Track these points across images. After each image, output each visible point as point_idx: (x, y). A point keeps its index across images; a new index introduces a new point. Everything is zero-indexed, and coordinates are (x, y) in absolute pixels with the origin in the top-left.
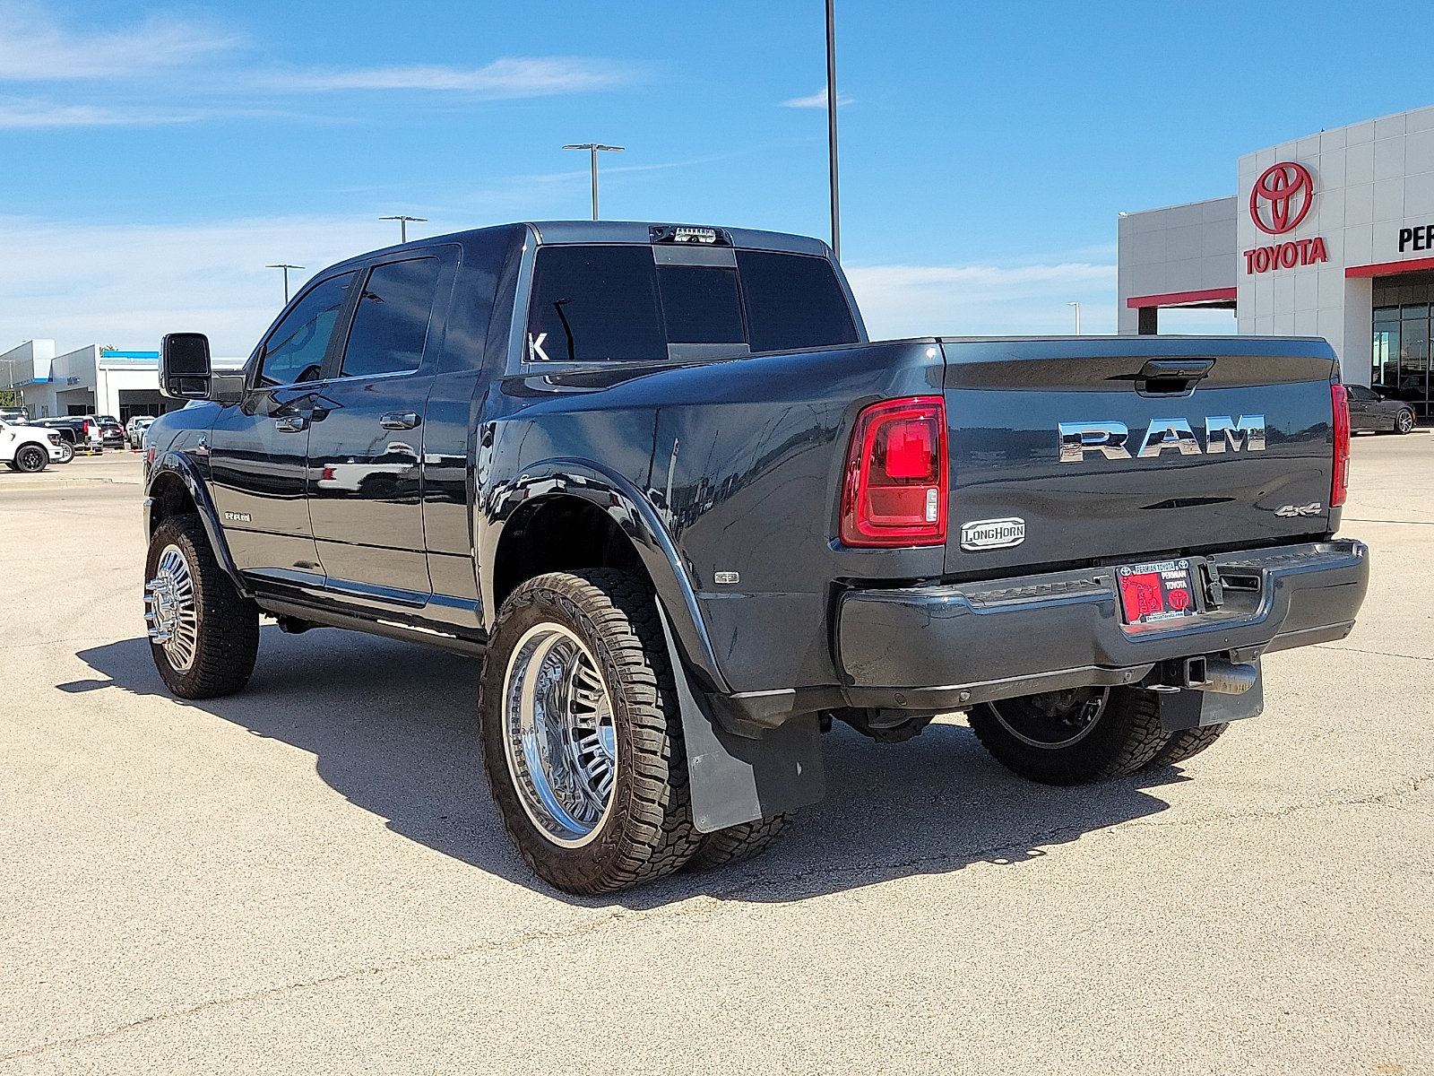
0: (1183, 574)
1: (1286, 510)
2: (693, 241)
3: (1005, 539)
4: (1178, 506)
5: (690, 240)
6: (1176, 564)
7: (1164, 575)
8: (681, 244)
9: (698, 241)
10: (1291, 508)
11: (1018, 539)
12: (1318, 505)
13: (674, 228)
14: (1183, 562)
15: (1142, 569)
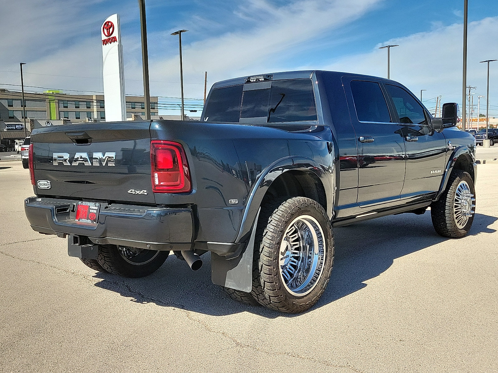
0: (97, 208)
1: (131, 191)
2: (258, 81)
3: (46, 187)
4: (86, 183)
5: (256, 81)
6: (95, 204)
7: (91, 207)
8: (253, 82)
9: (259, 80)
10: (133, 190)
11: (49, 187)
12: (145, 191)
13: (249, 78)
14: (97, 204)
15: (84, 203)
